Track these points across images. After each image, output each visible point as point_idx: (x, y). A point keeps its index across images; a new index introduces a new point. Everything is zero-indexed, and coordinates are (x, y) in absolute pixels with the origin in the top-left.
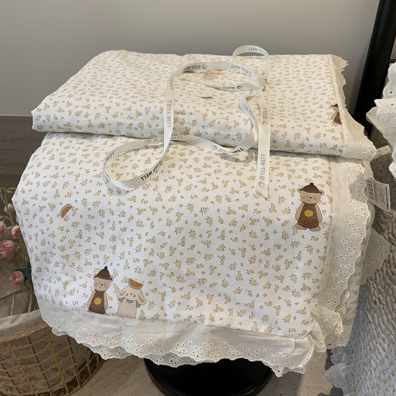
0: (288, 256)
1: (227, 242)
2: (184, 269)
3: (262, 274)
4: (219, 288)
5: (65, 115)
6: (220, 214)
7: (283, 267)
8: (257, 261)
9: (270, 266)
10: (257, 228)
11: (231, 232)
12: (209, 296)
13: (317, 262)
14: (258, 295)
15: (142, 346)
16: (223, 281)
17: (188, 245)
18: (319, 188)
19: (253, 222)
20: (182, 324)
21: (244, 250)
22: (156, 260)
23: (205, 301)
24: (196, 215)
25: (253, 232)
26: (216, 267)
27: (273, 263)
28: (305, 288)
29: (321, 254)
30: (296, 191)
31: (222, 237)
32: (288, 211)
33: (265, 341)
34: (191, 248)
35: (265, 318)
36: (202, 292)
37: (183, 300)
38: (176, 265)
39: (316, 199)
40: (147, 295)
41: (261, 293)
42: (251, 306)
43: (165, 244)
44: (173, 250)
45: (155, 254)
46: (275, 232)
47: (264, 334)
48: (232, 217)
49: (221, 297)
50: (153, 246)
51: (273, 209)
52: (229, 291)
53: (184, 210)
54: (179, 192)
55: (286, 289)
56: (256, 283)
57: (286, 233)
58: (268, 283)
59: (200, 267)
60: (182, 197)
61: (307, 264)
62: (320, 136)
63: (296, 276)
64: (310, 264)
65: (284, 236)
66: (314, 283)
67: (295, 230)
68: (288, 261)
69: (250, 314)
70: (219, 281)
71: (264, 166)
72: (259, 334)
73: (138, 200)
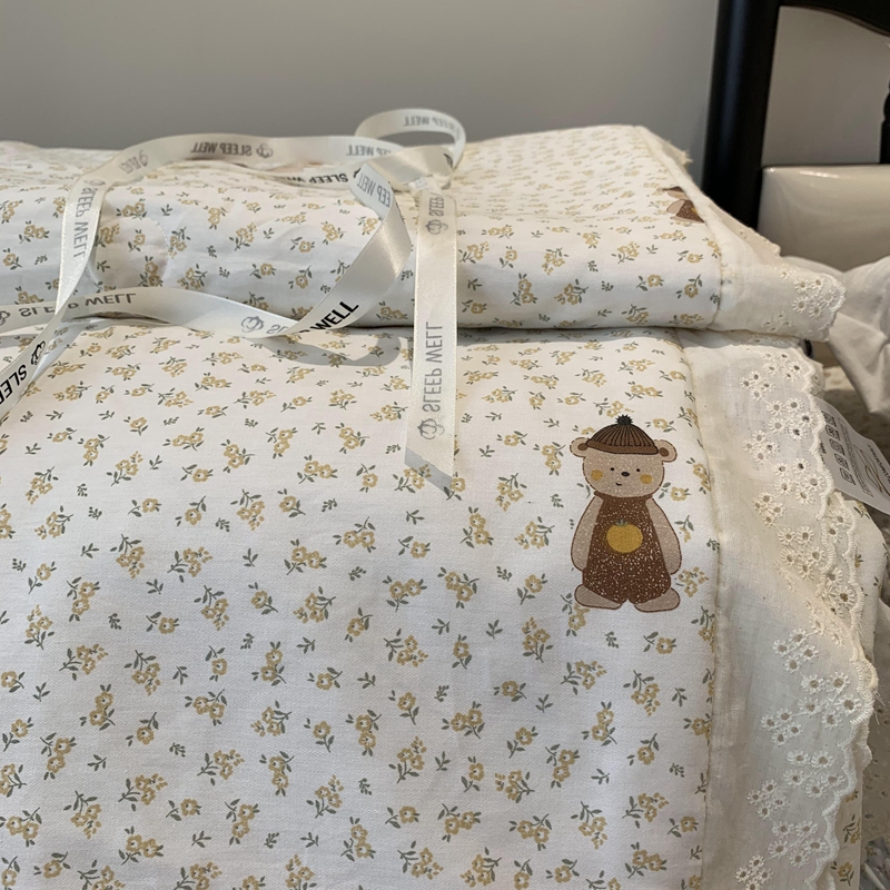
0: (558, 730)
1: (297, 696)
3: (456, 821)
6: (258, 573)
7: (541, 777)
8: (430, 765)
9: (489, 782)
10: (416, 618)
11: (308, 645)
13: (678, 743)
16: (290, 868)
18: (655, 434)
19: (400, 594)
21: (368, 723)
24: (156, 587)
25: (404, 636)
26: (255, 810)
28: (641, 863)
29: (694, 708)
30: (566, 450)
31: (274, 673)
32: (539, 534)
34: (141, 732)
38: (75, 820)
39: (646, 479)
43: (22, 727)
44: (57, 750)
46: (494, 629)
48: (311, 579)
51: (477, 533)
53: (104, 566)
54: (82, 491)
55: (564, 874)
56: (430, 866)
57: (539, 628)
58: (484, 856)
59: (186, 813)
60: (95, 514)
61: (640, 759)
62: (636, 254)
63: (598, 811)
64: (652, 757)
65: (532, 643)
66: (679, 835)
67: (575, 612)
68: (559, 751)
70: (274, 870)
71: (437, 366)
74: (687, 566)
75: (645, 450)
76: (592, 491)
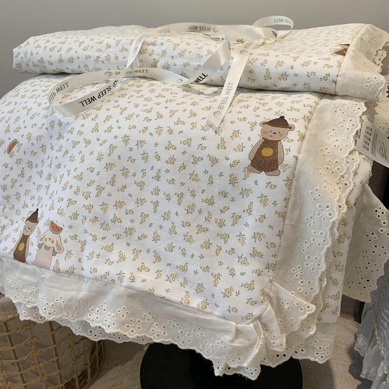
0: (235, 208)
1: (163, 185)
2: (110, 215)
3: (201, 229)
4: (149, 242)
5: (41, 50)
6: (157, 149)
7: (229, 222)
8: (196, 211)
9: (213, 220)
10: (199, 168)
11: (168, 171)
12: (136, 250)
13: (272, 218)
14: (193, 256)
15: (51, 304)
16: (154, 234)
17: (118, 185)
18: (290, 122)
19: (196, 160)
20: (99, 282)
21: (181, 196)
22: (81, 201)
23: (129, 255)
24: (131, 149)
25: (195, 173)
26: (148, 216)
27: (217, 215)
28: (255, 254)
29: (279, 208)
30: (258, 125)
31: (158, 178)
32: (241, 148)
33: (197, 319)
34: (121, 189)
35: (200, 288)
36: (128, 244)
37: (103, 252)
38: (101, 209)
39: (281, 135)
40: (66, 241)
41: (197, 254)
42: (184, 269)
43: (92, 182)
44: (100, 189)
45: (80, 194)
46: (221, 175)
47: (197, 309)
48: (172, 152)
49: (149, 255)
50: (79, 183)
51: (222, 145)
52: (161, 247)
53: (119, 142)
54: (117, 121)
55: (231, 252)
56: (191, 240)
57: (235, 176)
58: (208, 241)
59: (129, 213)
60: (119, 128)
61: (259, 221)
62: (309, 64)
63: (244, 235)
64: (263, 221)
65: (232, 180)
66: (269, 248)
67: (246, 173)
68: (235, 215)
69: (182, 281)
70: (150, 234)
71: (227, 96)
72: (189, 309)
73: (75, 132)
74: (285, 163)
75: (285, 126)
76: (262, 137)
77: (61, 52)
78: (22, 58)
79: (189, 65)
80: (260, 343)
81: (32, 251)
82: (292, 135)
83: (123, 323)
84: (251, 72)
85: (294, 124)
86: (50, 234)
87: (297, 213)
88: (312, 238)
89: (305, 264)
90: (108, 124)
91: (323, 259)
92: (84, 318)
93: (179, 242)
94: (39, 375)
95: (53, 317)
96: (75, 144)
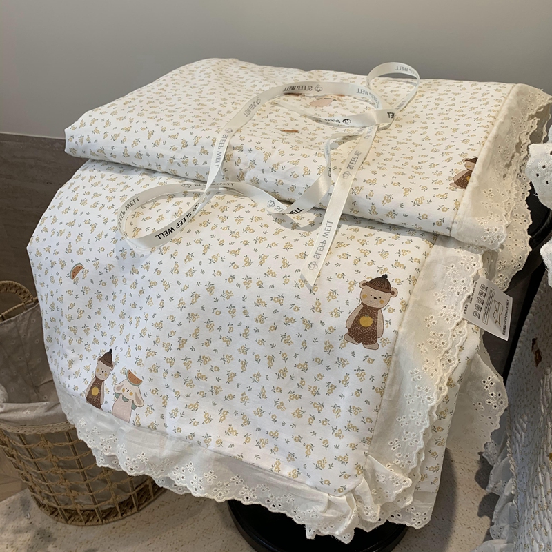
0: (330, 377)
1: (251, 343)
2: (195, 369)
3: (293, 396)
4: (236, 403)
5: (100, 137)
6: (246, 304)
7: (323, 391)
8: (288, 377)
9: (306, 387)
10: (292, 330)
12: (222, 411)
13: (369, 393)
14: (284, 424)
15: (132, 460)
16: (242, 395)
17: (202, 338)
19: (288, 321)
20: (183, 442)
21: (271, 359)
22: (161, 353)
23: (216, 417)
24: (216, 300)
25: (287, 335)
27: (310, 382)
28: (349, 427)
29: (377, 384)
30: (357, 284)
31: (246, 336)
32: (338, 313)
33: (288, 488)
34: (206, 343)
35: (291, 457)
36: (214, 404)
37: (187, 411)
38: (184, 363)
39: (381, 302)
40: (146, 395)
41: (289, 422)
42: (275, 435)
43: (173, 333)
44: (182, 342)
45: (160, 344)
46: (315, 341)
47: (288, 478)
48: (261, 310)
49: (237, 417)
50: (158, 332)
51: (317, 308)
52: (249, 410)
53: (202, 290)
54: (200, 263)
55: (325, 423)
56: (282, 407)
57: (330, 344)
58: (300, 409)
59: (215, 370)
60: (203, 272)
61: (355, 395)
62: (422, 203)
63: (339, 407)
64: (359, 395)
65: (327, 348)
66: (365, 423)
67: (343, 342)
68: (330, 384)
69: (273, 447)
70: (238, 394)
71: (326, 239)
72: (280, 477)
73: (152, 268)
74: (384, 337)
75: (386, 290)
77: (126, 144)
78: (76, 143)
79: (282, 183)
80: (353, 515)
81: (108, 398)
82: (394, 303)
83: (211, 487)
84: (354, 203)
85: (398, 287)
86: (127, 385)
87: (395, 388)
88: (410, 416)
89: (403, 438)
90: (190, 265)
91: (421, 437)
92: (168, 475)
93: (269, 407)
94: (107, 483)
95: (135, 473)
96: (152, 284)
